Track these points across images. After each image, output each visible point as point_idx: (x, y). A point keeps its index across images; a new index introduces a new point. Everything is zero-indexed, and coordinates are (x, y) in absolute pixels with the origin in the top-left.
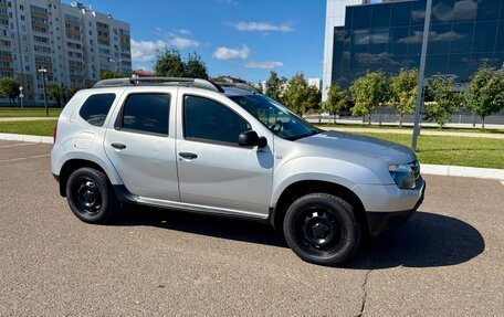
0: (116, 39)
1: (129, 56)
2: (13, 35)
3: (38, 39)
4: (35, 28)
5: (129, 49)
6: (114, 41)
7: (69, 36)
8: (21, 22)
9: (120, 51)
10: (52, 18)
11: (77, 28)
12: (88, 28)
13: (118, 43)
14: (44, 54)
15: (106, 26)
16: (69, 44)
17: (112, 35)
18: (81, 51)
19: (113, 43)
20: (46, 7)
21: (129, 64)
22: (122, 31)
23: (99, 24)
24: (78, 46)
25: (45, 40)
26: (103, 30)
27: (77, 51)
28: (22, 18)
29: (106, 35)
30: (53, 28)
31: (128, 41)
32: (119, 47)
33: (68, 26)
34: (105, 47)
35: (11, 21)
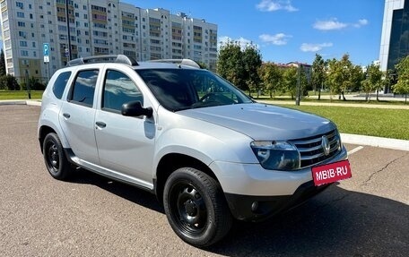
0: (206, 37)
1: (215, 50)
2: (137, 40)
3: (153, 41)
4: (152, 34)
5: (216, 44)
6: (205, 39)
7: (174, 38)
8: (143, 30)
9: (209, 46)
10: (163, 26)
11: (180, 32)
12: (187, 31)
13: (208, 40)
15: (200, 28)
16: (174, 44)
17: (204, 34)
18: (181, 48)
19: (204, 40)
20: (160, 18)
22: (211, 31)
23: (195, 27)
24: (180, 45)
25: (158, 42)
26: (198, 31)
27: (179, 48)
28: (144, 27)
29: (200, 35)
30: (163, 33)
31: (215, 38)
32: (209, 43)
33: (173, 31)
34: (198, 44)
35: (137, 30)
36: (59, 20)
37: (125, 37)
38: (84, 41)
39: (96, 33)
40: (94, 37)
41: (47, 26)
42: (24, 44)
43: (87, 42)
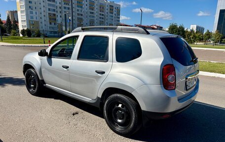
0: (115, 11)
1: (119, 18)
2: (83, 12)
3: (91, 13)
4: (90, 9)
5: (119, 15)
7: (100, 11)
8: (86, 7)
9: (116, 16)
10: (95, 5)
11: (103, 8)
12: (107, 8)
13: (116, 13)
14: (92, 18)
15: (113, 6)
16: (100, 14)
17: (114, 10)
19: (114, 13)
21: (119, 21)
22: (117, 8)
23: (110, 6)
24: (103, 15)
25: (93, 13)
26: (111, 8)
27: (102, 17)
28: (86, 5)
29: (112, 10)
30: (95, 8)
31: (119, 12)
33: (100, 7)
34: (112, 15)
35: (83, 6)
36: (48, 5)
37: (78, 10)
38: (59, 12)
39: (65, 8)
40: (64, 10)
41: (42, 8)
42: (31, 13)
43: (60, 12)
